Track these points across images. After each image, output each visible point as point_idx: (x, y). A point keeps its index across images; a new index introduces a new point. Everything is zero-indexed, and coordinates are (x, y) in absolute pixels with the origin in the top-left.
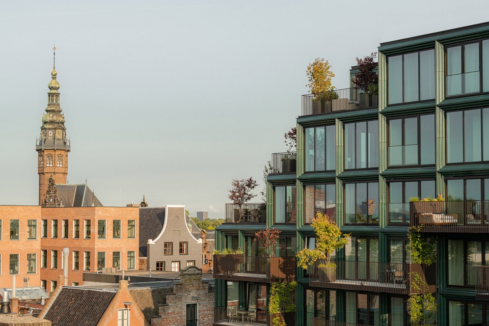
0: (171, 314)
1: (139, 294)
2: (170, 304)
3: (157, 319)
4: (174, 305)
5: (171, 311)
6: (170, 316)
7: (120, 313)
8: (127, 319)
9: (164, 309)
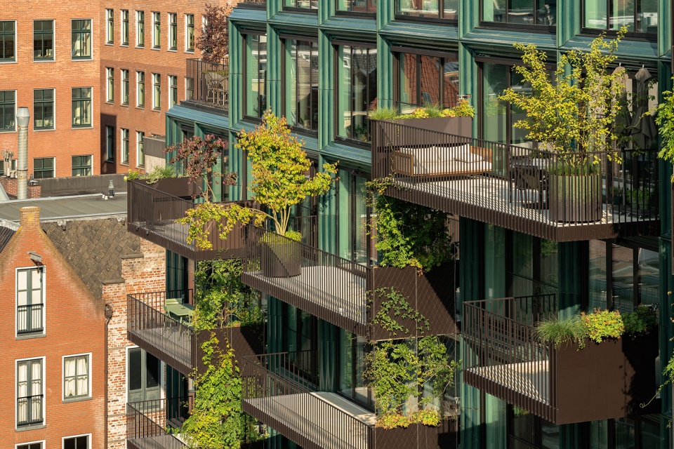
0: (151, 274)
1: (88, 229)
2: (147, 255)
3: (115, 286)
4: (157, 255)
5: (149, 270)
6: (148, 279)
7: (23, 277)
8: (41, 289)
9: (132, 267)
